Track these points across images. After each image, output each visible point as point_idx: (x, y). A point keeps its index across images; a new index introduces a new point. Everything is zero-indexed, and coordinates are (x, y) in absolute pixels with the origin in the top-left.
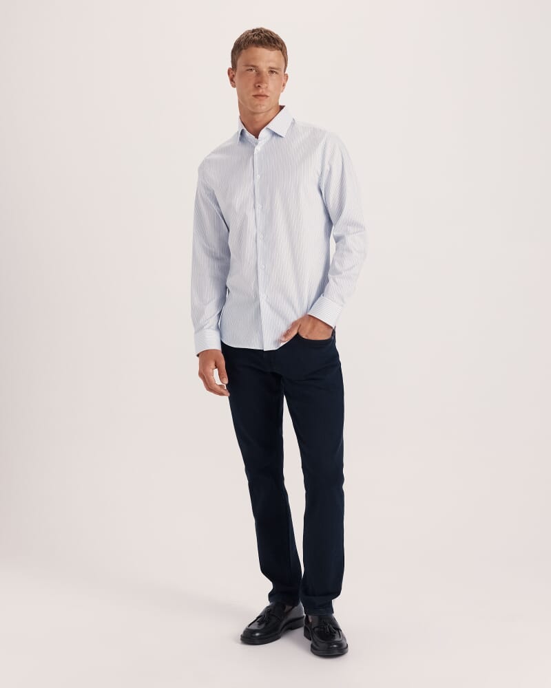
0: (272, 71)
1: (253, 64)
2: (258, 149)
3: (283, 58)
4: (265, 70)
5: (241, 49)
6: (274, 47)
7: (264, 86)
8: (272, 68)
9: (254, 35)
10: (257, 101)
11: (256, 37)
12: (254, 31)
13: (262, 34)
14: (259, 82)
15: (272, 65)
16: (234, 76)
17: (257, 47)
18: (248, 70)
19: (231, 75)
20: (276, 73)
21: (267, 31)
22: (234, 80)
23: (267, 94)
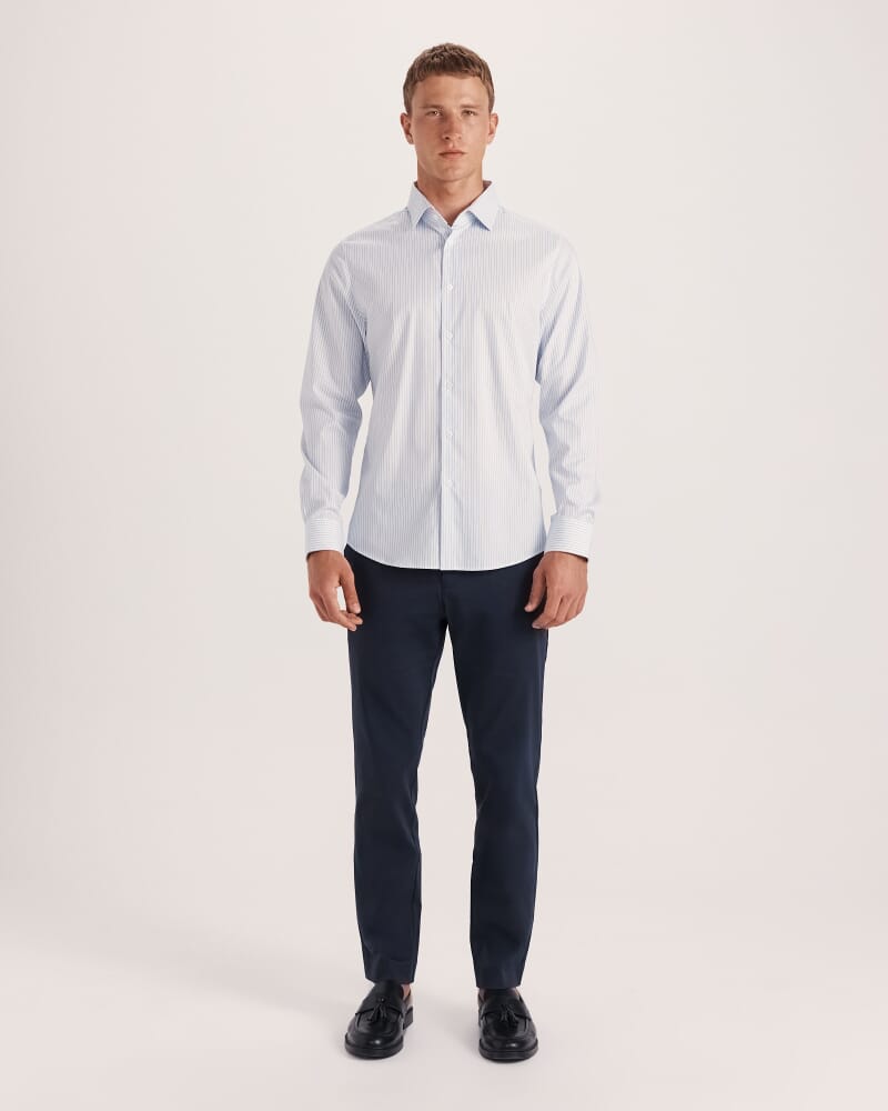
0: (467, 112)
1: (435, 103)
2: (450, 242)
3: (484, 89)
4: (456, 112)
5: (416, 82)
6: (466, 72)
7: (454, 137)
8: (467, 107)
10: (446, 163)
11: (435, 59)
12: (434, 49)
13: (445, 54)
14: (446, 132)
15: (466, 101)
16: (409, 125)
17: (439, 74)
18: (428, 114)
19: (406, 124)
20: (475, 114)
21: (454, 48)
22: (410, 132)
23: (463, 150)
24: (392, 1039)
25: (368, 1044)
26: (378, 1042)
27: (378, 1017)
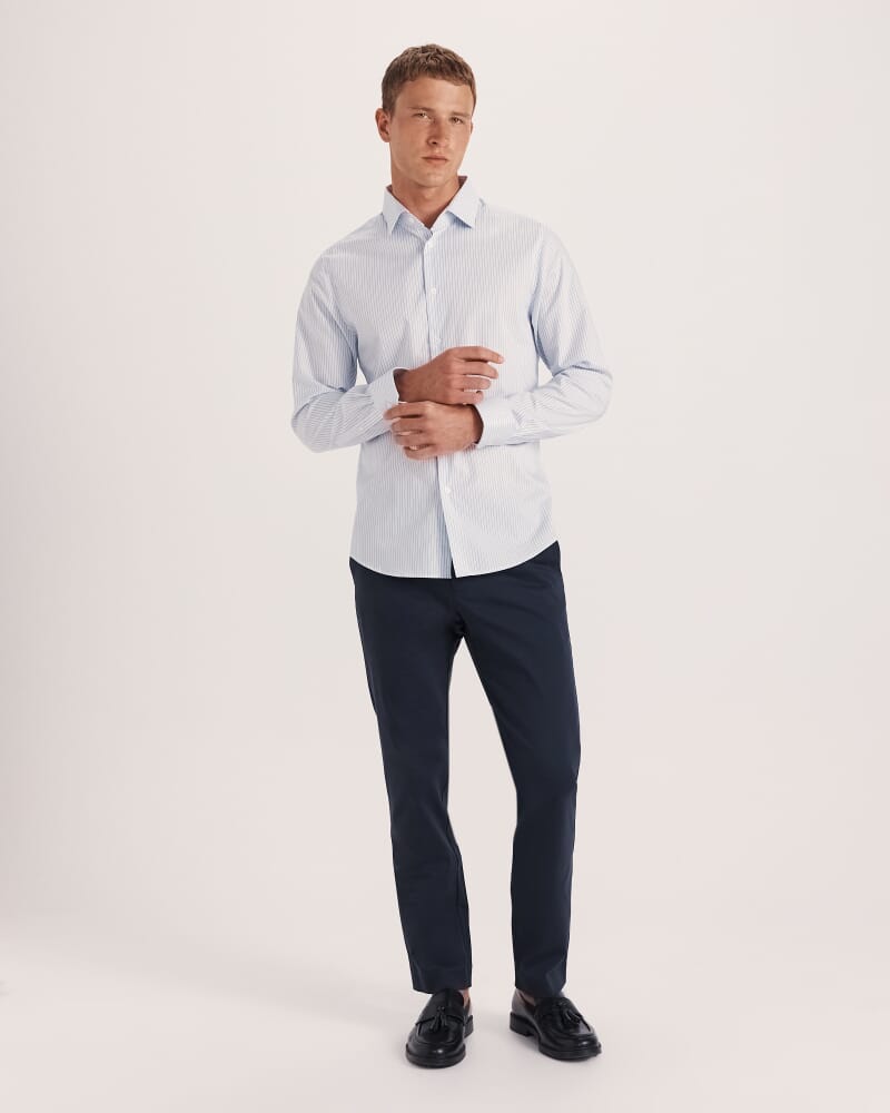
0: (455, 119)
1: (426, 105)
2: (429, 245)
3: (472, 97)
4: (444, 117)
5: (405, 80)
7: (443, 143)
8: (455, 114)
9: (427, 58)
10: (428, 169)
11: (430, 61)
12: (424, 49)
14: (435, 137)
15: (456, 108)
16: (387, 122)
17: (434, 77)
18: (416, 115)
19: (382, 121)
20: (462, 122)
21: (446, 52)
22: (387, 129)
23: (448, 156)
24: (456, 1046)
25: (431, 1053)
26: (440, 1051)
27: (440, 1026)
